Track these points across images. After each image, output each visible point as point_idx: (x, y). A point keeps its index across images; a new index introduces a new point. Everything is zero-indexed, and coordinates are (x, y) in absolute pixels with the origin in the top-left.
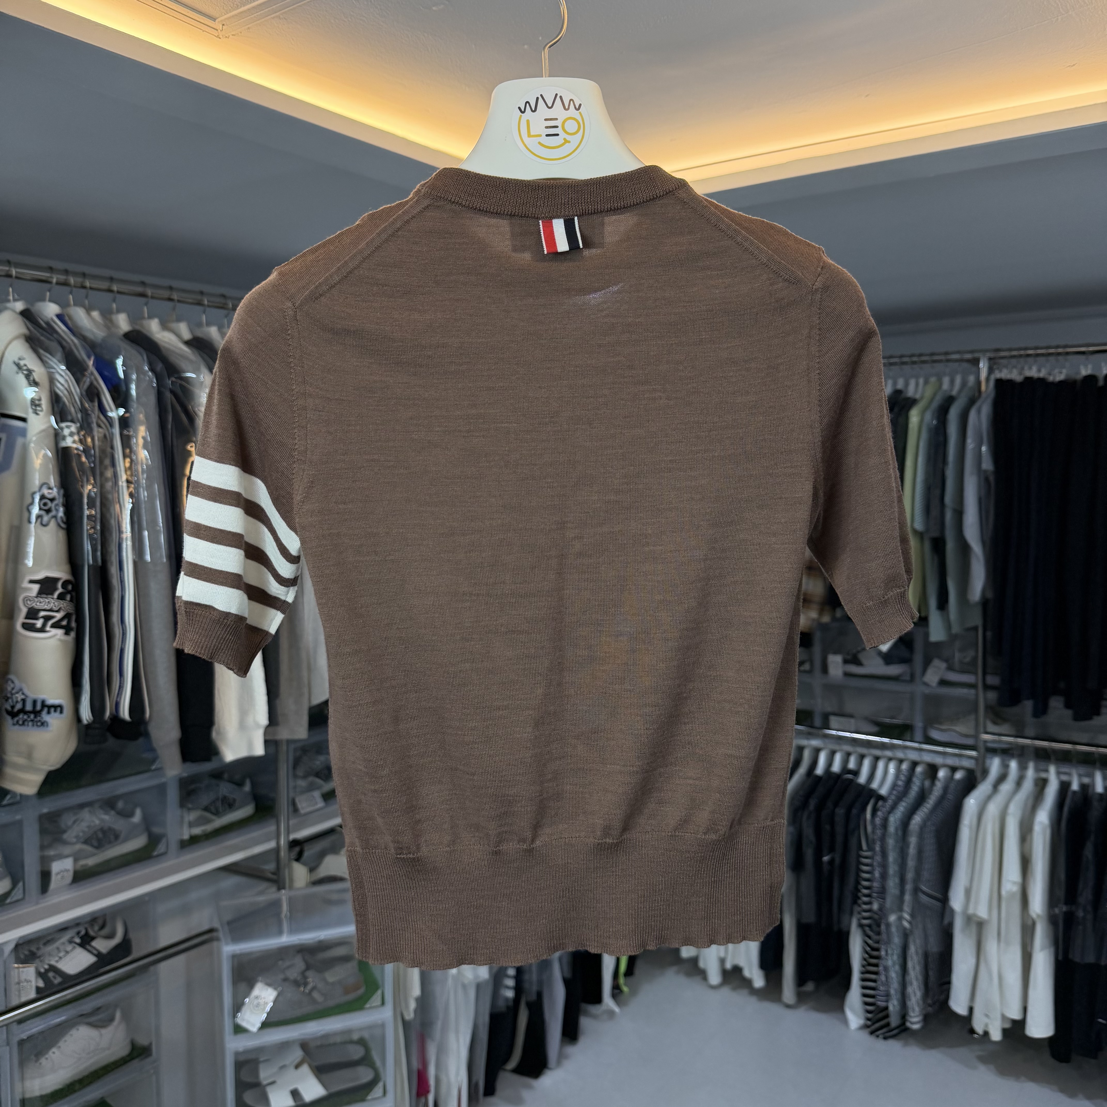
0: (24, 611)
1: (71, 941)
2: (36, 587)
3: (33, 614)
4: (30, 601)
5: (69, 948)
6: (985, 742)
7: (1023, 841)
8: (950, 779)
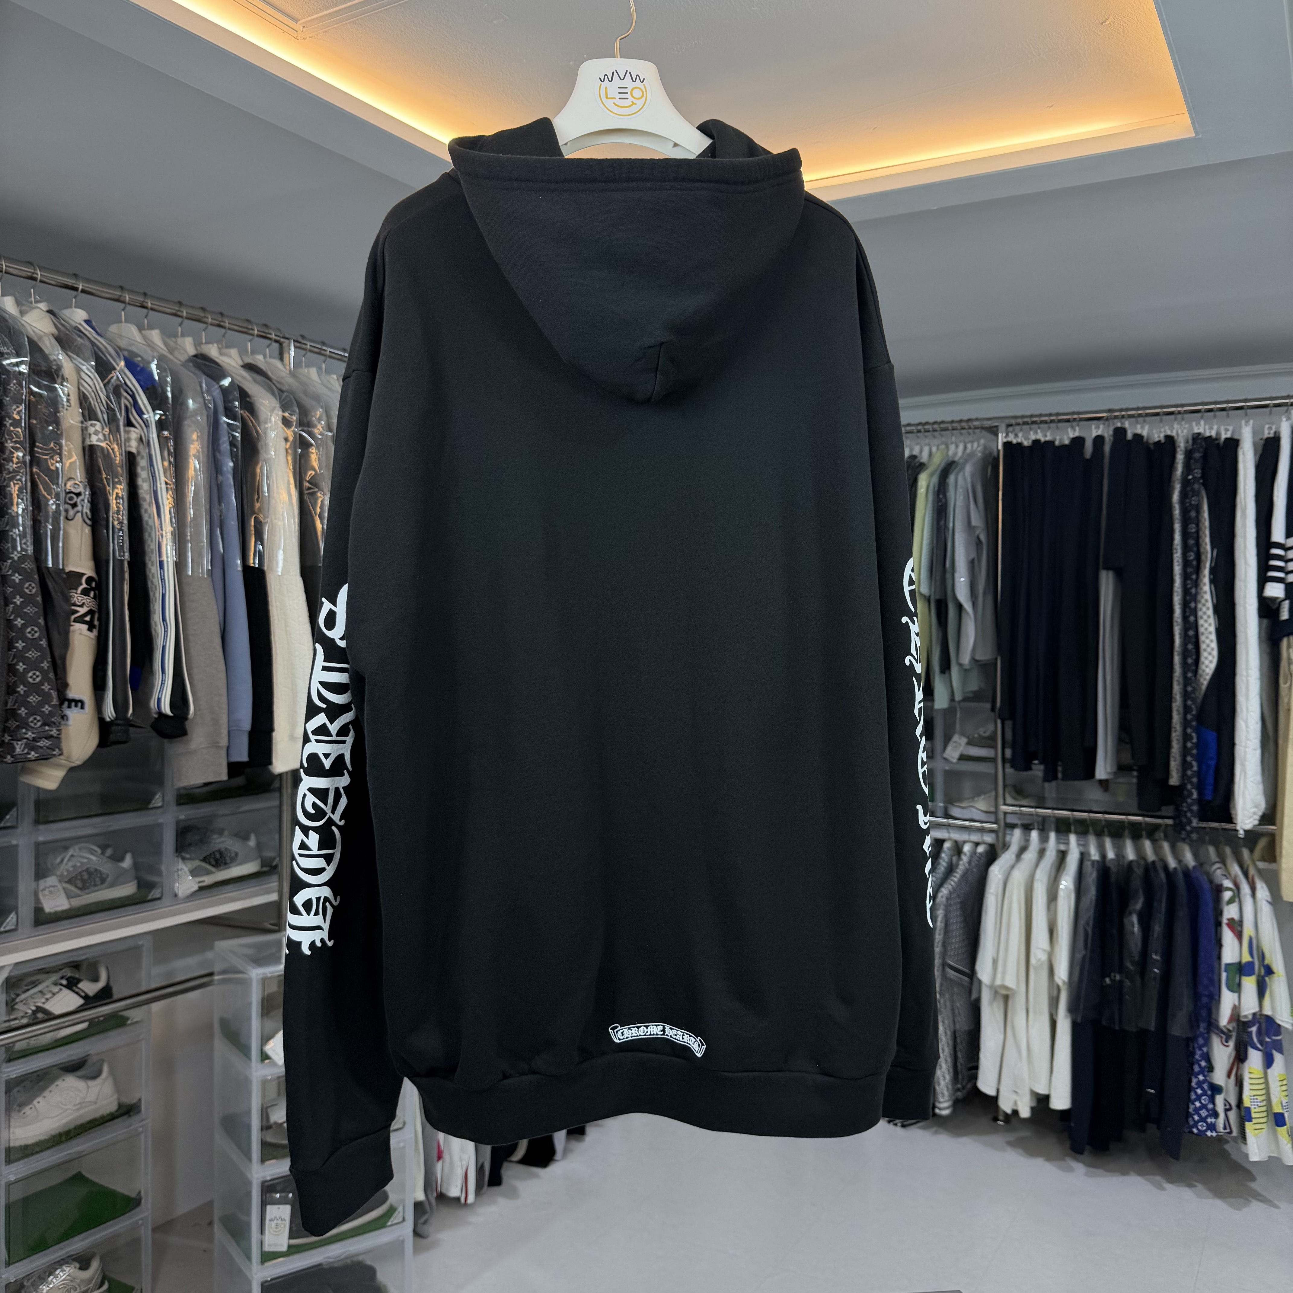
1: (56, 984)
5: (55, 990)
6: (1005, 813)
7: (1049, 908)
8: (974, 853)
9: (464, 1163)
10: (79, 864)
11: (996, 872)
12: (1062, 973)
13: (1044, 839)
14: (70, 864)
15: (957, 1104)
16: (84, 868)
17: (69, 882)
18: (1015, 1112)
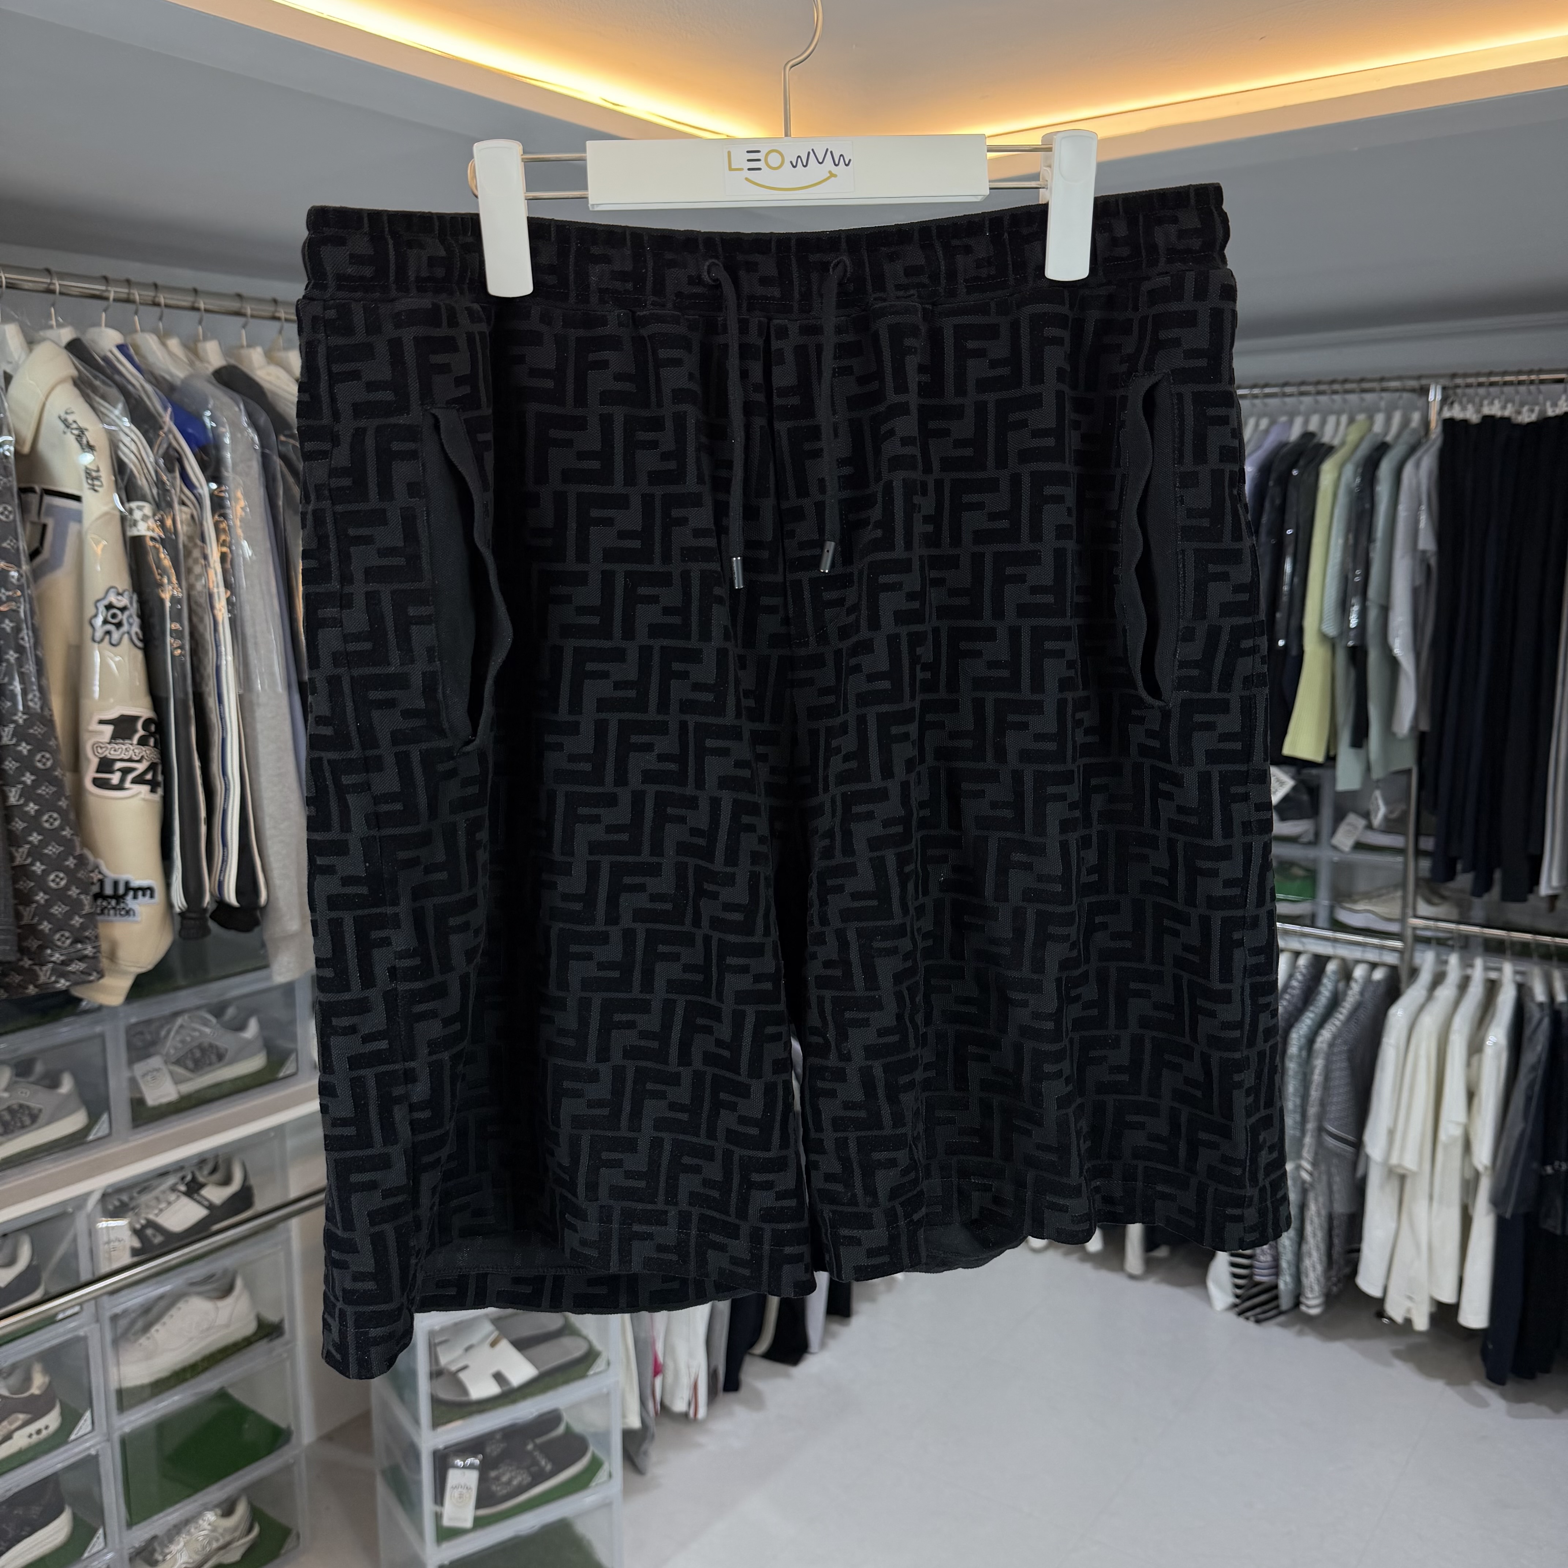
0: (94, 762)
1: (173, 1189)
2: (109, 729)
3: (106, 765)
4: (101, 748)
5: (172, 1197)
6: (1415, 929)
7: (1469, 1064)
8: (1368, 980)
9: (693, 1371)
10: (188, 1039)
11: (1399, 1014)
12: (1483, 1155)
13: (1467, 964)
14: (178, 1038)
15: (1330, 1299)
16: (195, 1044)
17: (178, 1062)
18: (1408, 1322)
